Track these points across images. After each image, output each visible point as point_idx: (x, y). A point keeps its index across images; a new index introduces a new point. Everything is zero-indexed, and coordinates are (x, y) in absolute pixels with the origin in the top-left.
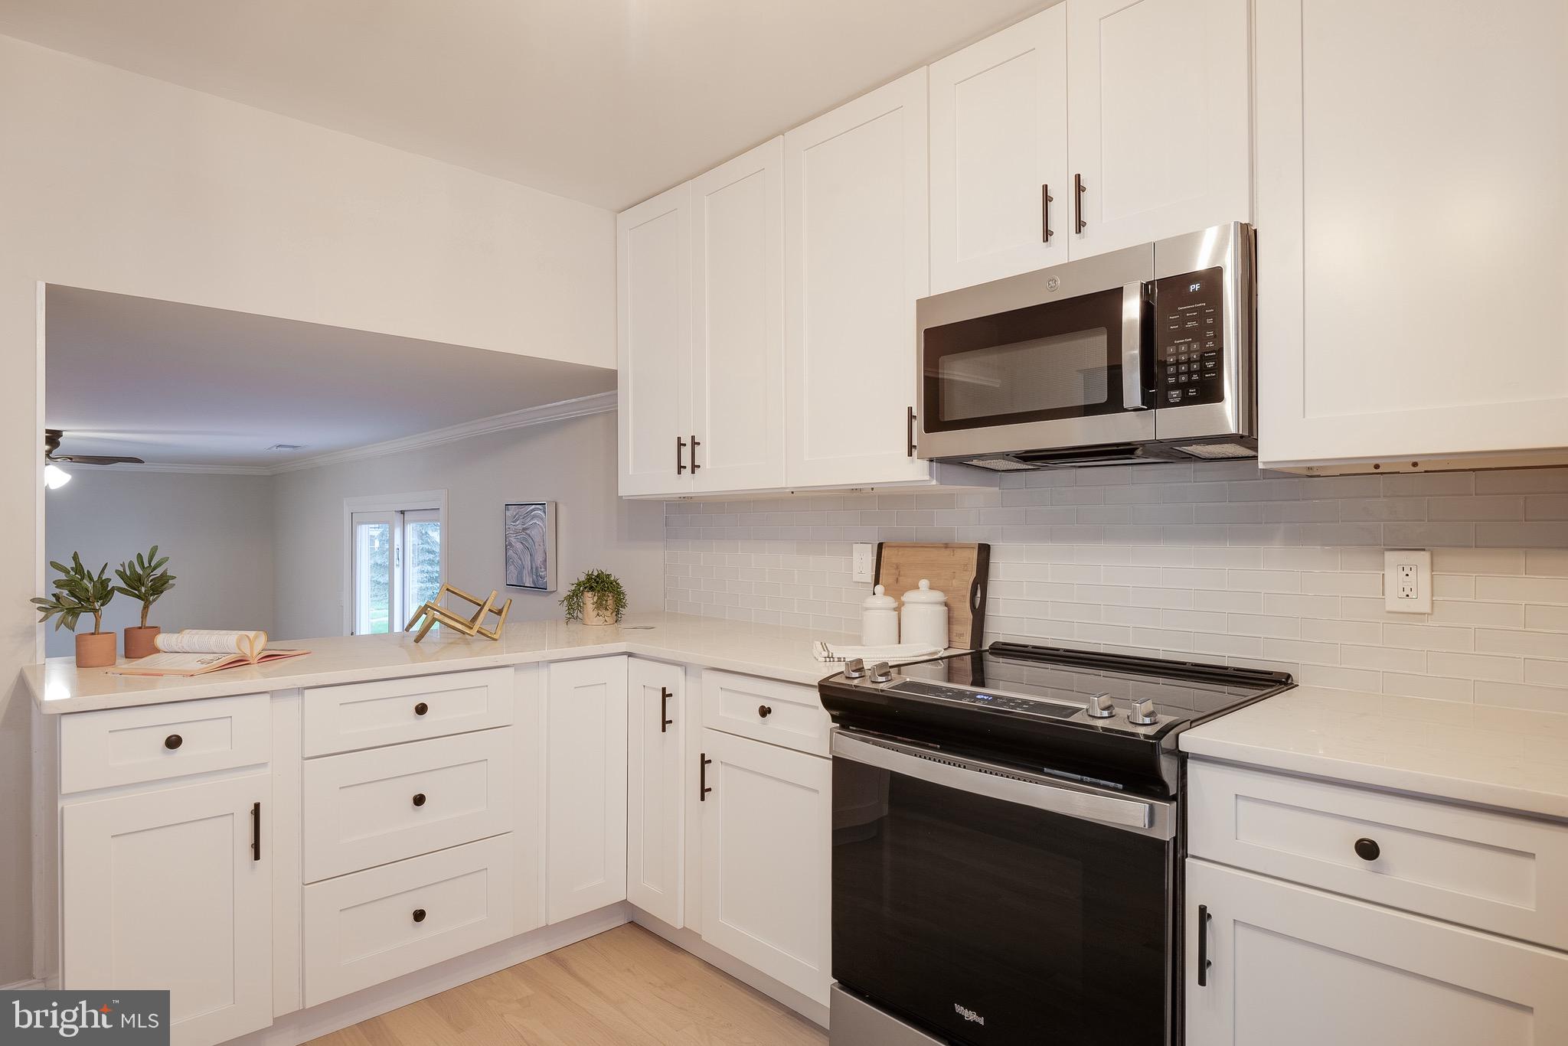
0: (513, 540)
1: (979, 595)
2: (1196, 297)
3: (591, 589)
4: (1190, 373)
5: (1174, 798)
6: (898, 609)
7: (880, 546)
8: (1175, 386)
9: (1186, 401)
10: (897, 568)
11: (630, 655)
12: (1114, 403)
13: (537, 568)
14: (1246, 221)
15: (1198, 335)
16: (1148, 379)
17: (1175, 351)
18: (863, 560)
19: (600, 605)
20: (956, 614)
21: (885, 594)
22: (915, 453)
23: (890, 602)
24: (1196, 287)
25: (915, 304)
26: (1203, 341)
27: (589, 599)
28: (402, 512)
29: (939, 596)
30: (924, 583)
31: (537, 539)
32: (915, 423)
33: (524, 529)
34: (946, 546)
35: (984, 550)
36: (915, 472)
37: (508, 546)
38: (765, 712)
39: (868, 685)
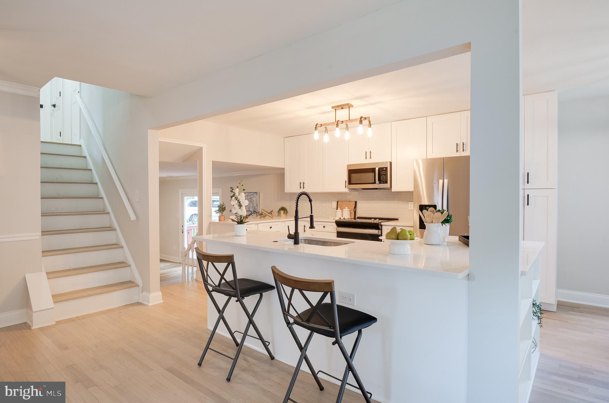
1: (355, 209)
2: (384, 170)
3: (283, 210)
4: (384, 180)
5: (380, 230)
6: (342, 212)
7: (338, 202)
8: (382, 181)
9: (383, 183)
10: (341, 205)
12: (375, 183)
13: (254, 207)
14: (390, 161)
15: (385, 175)
16: (379, 180)
17: (382, 177)
18: (334, 204)
19: (284, 213)
20: (351, 213)
21: (340, 209)
22: (347, 187)
23: (341, 211)
24: (384, 169)
25: (347, 166)
26: (385, 176)
27: (282, 212)
29: (349, 210)
30: (346, 208)
31: (254, 200)
32: (346, 183)
33: (250, 198)
34: (350, 202)
35: (356, 202)
36: (346, 190)
38: (324, 227)
39: (342, 221)
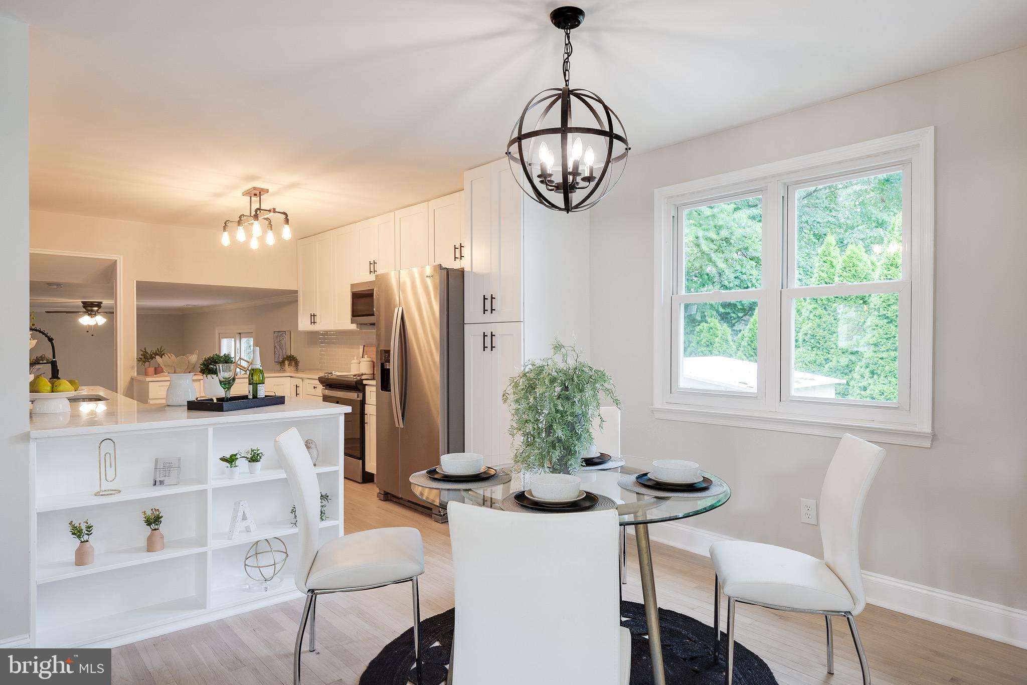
0: (276, 345)
5: (362, 392)
6: (360, 363)
7: (364, 346)
10: (367, 352)
11: (291, 377)
13: (284, 355)
19: (289, 365)
28: (240, 333)
30: (366, 356)
31: (283, 344)
33: (280, 341)
37: (275, 347)
38: (315, 388)
